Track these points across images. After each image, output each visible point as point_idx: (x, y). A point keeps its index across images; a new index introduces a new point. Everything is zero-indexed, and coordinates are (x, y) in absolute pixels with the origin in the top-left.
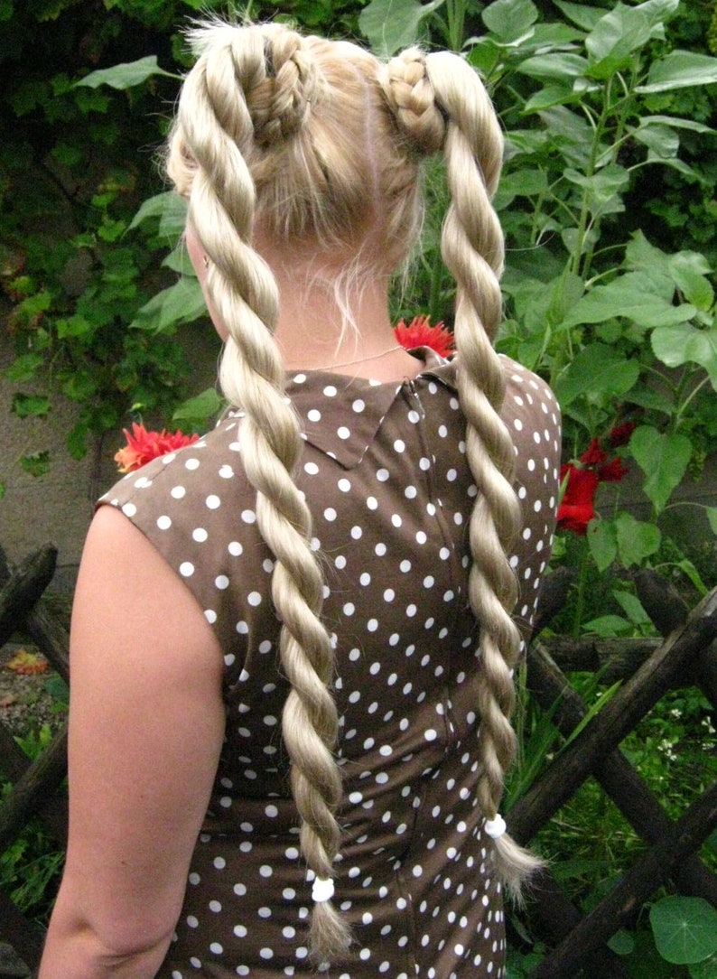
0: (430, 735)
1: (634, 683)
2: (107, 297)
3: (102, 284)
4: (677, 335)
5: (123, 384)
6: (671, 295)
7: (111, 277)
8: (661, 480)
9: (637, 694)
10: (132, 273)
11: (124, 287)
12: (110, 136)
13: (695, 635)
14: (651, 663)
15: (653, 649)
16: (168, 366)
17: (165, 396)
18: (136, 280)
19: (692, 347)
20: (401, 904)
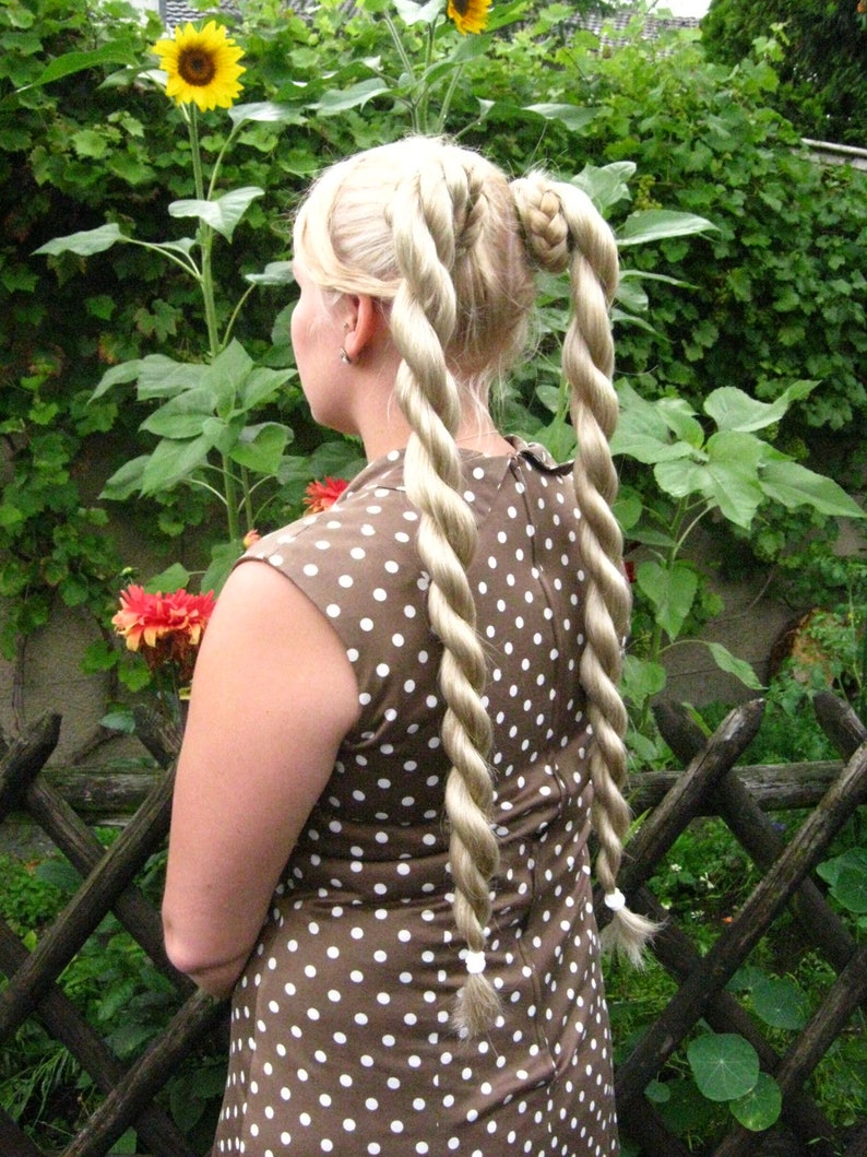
0: (545, 791)
1: (660, 814)
2: (39, 483)
3: (32, 470)
4: (676, 470)
5: (53, 578)
6: (665, 433)
7: (41, 463)
8: (671, 612)
9: (664, 823)
10: (65, 459)
11: (54, 474)
12: (37, 317)
13: (715, 759)
14: (675, 792)
15: (673, 781)
16: (100, 559)
17: (97, 591)
18: (66, 467)
19: (694, 478)
20: (527, 972)
